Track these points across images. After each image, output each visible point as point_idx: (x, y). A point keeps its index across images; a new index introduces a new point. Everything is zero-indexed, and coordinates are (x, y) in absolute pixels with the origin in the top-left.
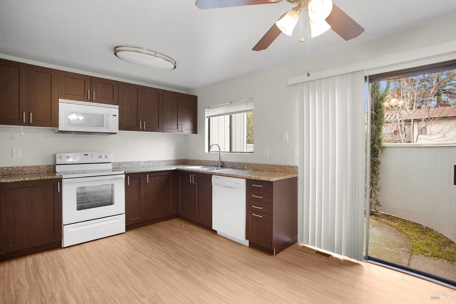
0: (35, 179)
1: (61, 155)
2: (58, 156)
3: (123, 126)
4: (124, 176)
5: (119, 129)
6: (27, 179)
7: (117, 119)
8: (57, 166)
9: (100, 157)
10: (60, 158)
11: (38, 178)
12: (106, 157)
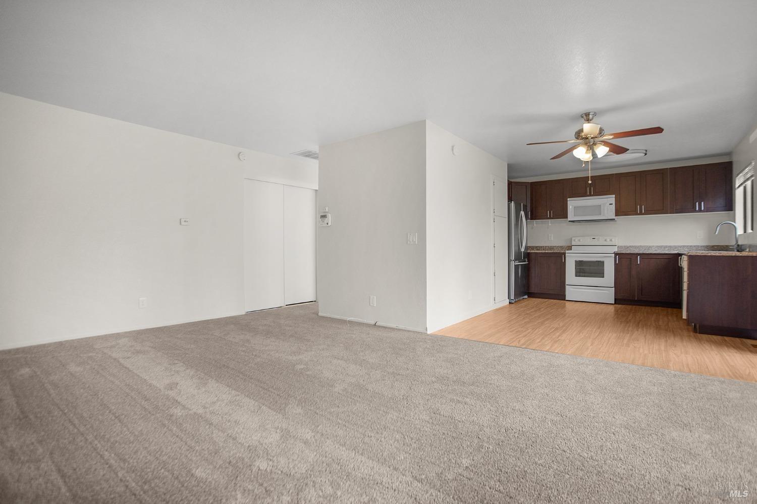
0: (550, 252)
1: (579, 238)
2: (573, 239)
3: (618, 213)
4: (613, 255)
5: (616, 216)
6: (547, 252)
7: (613, 207)
8: (573, 247)
9: (606, 240)
10: (574, 240)
11: (552, 252)
12: (611, 240)
